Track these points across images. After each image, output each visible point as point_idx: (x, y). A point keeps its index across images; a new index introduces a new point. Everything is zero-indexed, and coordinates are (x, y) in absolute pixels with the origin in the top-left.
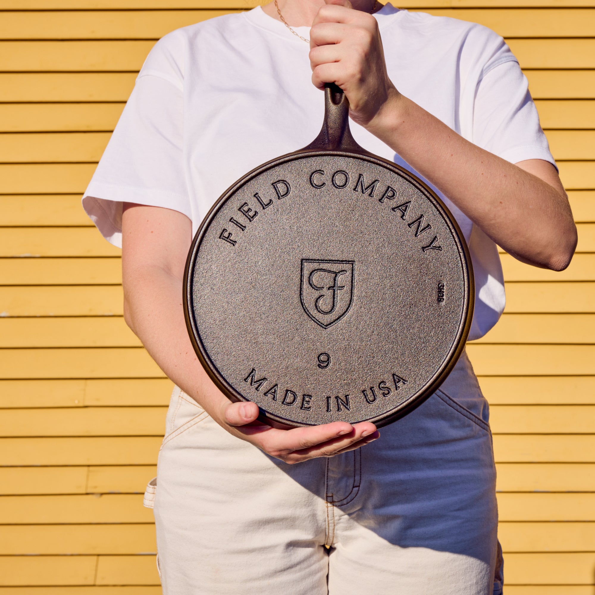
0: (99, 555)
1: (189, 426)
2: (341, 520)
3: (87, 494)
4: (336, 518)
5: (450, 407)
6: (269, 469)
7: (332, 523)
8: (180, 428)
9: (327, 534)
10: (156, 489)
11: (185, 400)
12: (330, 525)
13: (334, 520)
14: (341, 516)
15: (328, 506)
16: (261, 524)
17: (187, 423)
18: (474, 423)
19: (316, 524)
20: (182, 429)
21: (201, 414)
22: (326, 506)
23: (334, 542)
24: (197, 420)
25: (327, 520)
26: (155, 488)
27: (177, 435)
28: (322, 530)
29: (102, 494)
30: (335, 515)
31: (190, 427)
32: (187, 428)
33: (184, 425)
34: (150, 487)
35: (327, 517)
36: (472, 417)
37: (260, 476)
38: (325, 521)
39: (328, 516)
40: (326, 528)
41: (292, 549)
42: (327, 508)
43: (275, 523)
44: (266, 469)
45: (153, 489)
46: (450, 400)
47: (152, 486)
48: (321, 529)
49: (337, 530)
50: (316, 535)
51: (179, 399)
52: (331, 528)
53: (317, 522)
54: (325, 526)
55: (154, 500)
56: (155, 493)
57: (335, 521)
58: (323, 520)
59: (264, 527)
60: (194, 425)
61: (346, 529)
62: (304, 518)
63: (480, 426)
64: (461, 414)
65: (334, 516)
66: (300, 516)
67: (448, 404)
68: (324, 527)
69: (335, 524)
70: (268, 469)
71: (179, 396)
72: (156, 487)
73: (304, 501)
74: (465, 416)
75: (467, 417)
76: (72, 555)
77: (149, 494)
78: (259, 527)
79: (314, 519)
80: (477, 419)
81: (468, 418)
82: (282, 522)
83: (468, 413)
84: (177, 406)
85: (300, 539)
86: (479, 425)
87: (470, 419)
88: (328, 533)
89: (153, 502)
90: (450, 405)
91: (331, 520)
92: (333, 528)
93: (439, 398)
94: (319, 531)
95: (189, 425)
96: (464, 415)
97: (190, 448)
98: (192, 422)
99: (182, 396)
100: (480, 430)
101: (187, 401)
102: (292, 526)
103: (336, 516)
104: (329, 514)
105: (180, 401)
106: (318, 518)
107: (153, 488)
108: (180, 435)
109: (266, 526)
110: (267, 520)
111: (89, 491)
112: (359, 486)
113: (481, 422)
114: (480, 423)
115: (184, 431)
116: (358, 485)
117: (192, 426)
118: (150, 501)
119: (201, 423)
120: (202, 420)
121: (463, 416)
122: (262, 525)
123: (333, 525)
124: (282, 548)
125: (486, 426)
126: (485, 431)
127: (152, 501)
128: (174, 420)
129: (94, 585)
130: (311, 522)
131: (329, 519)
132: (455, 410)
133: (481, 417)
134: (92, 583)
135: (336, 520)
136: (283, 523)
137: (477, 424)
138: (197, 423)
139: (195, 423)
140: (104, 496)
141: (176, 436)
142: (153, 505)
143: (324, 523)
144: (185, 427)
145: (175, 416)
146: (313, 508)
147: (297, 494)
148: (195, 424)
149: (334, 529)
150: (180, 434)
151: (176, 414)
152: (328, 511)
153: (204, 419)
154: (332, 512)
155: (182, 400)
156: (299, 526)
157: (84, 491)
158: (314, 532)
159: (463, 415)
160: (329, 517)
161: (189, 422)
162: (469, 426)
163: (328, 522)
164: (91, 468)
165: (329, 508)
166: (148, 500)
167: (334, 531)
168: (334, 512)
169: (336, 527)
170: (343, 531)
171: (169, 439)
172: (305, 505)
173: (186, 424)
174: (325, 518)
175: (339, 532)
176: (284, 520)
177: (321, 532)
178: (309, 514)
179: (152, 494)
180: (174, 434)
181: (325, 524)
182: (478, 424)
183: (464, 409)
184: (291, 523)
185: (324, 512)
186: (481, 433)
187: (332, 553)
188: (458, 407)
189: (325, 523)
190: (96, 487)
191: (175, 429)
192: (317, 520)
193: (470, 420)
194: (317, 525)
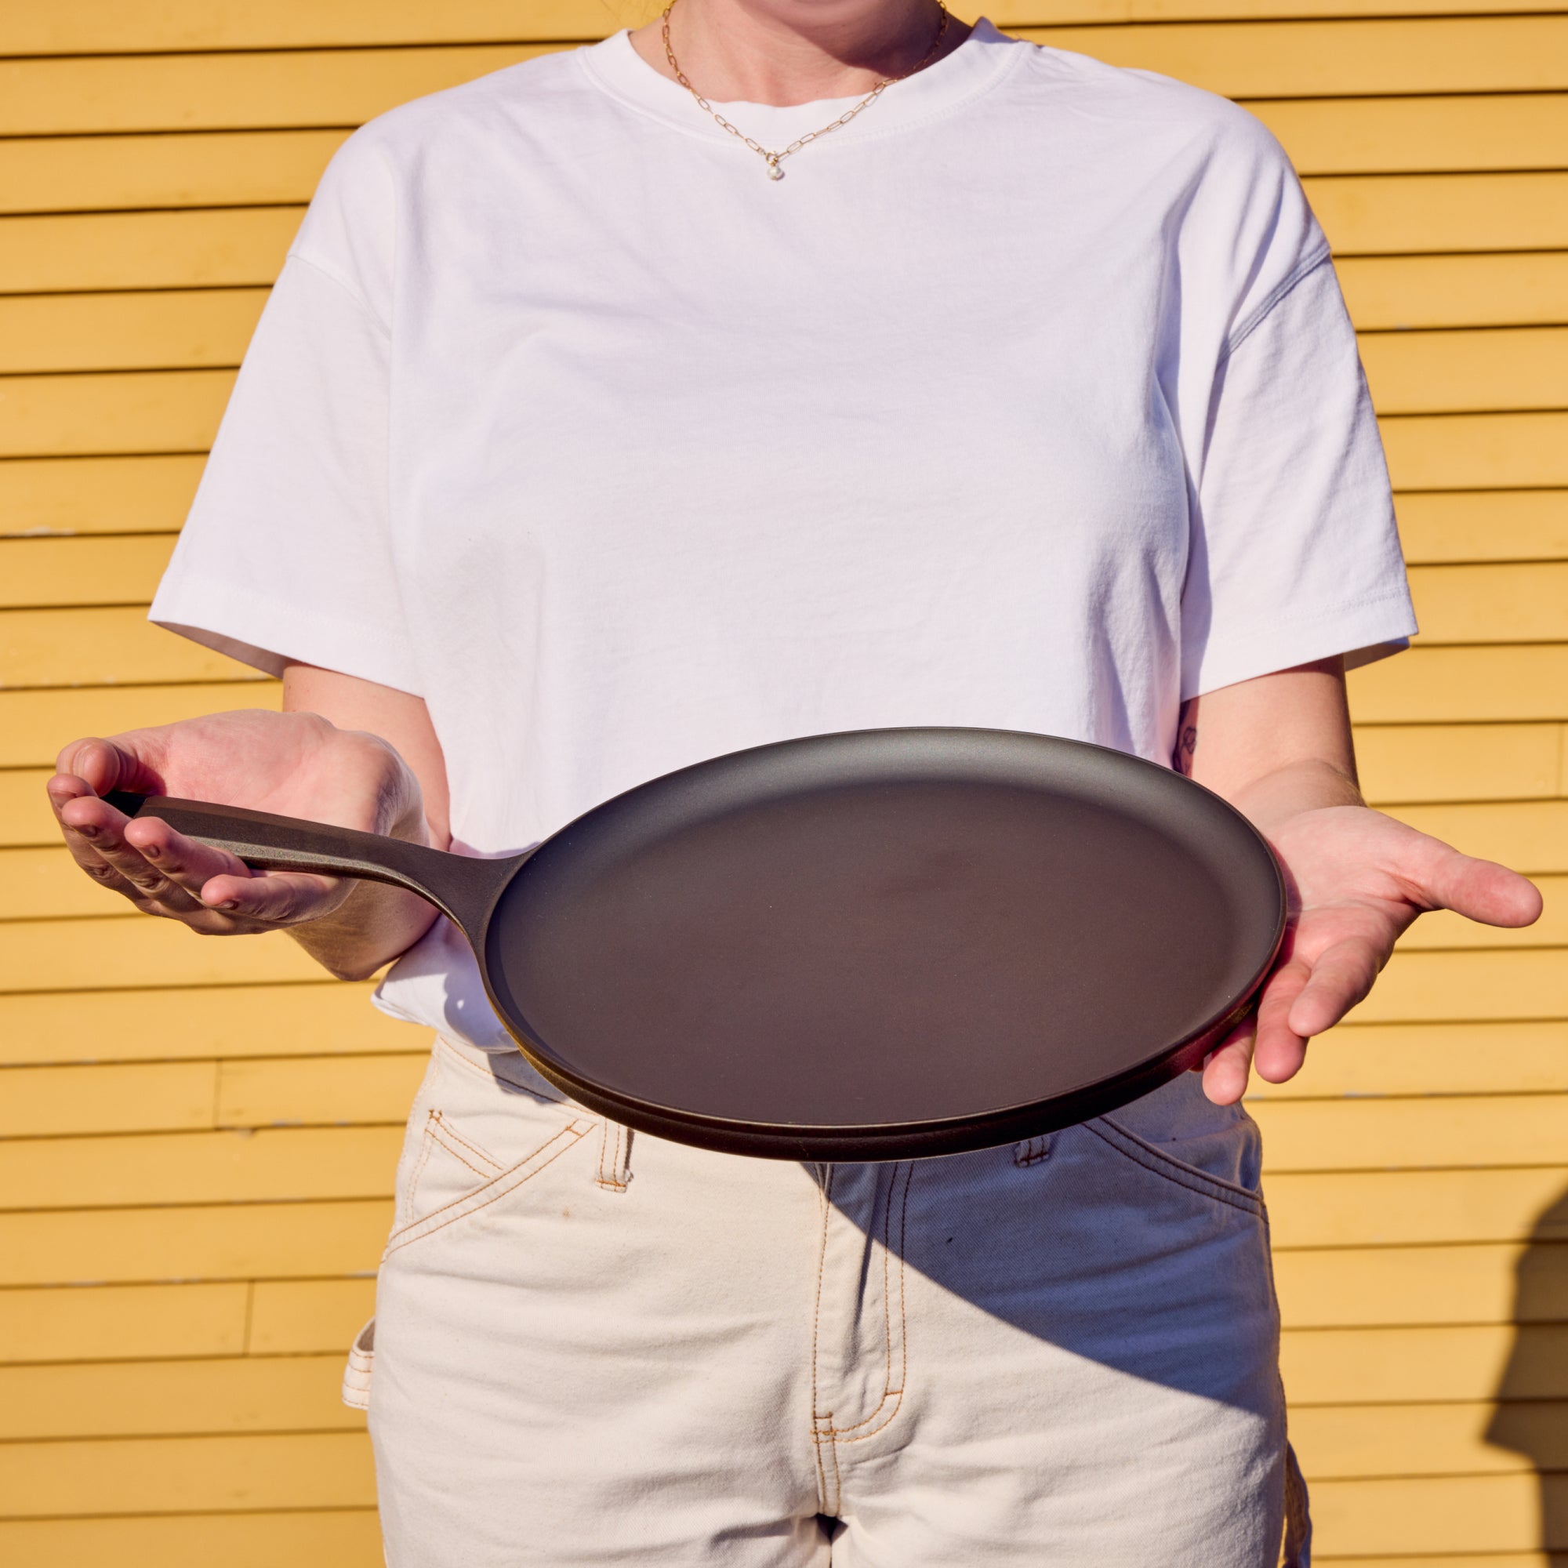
0: (252, 1281)
1: (451, 1217)
2: (857, 1472)
3: (218, 1129)
4: (843, 1467)
5: (1147, 1171)
6: (660, 1346)
7: (832, 1478)
8: (427, 1218)
9: (821, 1498)
10: (372, 1360)
11: (442, 1143)
12: (827, 1481)
13: (838, 1472)
14: (856, 1463)
15: (820, 1440)
16: (640, 1488)
17: (445, 1209)
18: (1216, 1202)
19: (790, 1482)
20: (432, 1223)
21: (481, 1190)
22: (815, 1440)
23: (841, 1513)
24: (470, 1204)
25: (818, 1470)
26: (371, 1357)
27: (420, 1237)
28: (807, 1493)
29: (255, 1129)
30: (838, 1460)
31: (452, 1221)
32: (444, 1222)
33: (437, 1212)
34: (357, 1355)
35: (817, 1465)
36: (1208, 1186)
37: (638, 1364)
38: (814, 1472)
39: (820, 1463)
40: (817, 1488)
41: (729, 1547)
42: (816, 1444)
43: (677, 1486)
44: (650, 1346)
45: (368, 1359)
46: (1147, 1153)
47: (363, 1353)
48: (803, 1490)
49: (846, 1492)
50: (792, 1508)
51: (425, 1139)
52: (831, 1487)
53: (792, 1476)
54: (814, 1483)
55: (369, 1388)
56: (371, 1370)
57: (840, 1474)
58: (809, 1472)
59: (651, 1493)
60: (462, 1216)
61: (870, 1491)
62: (756, 1471)
63: (1233, 1205)
64: (1180, 1183)
65: (836, 1462)
66: (746, 1468)
67: (1143, 1165)
68: (810, 1486)
69: (842, 1480)
70: (656, 1347)
71: (426, 1130)
72: (372, 1353)
73: (754, 1431)
74: (1191, 1188)
75: (1195, 1190)
76: (186, 1282)
77: (357, 1372)
78: (636, 1496)
79: (782, 1470)
80: (1223, 1190)
81: (1199, 1192)
82: (697, 1483)
83: (1200, 1180)
84: (421, 1156)
85: (748, 1523)
86: (1229, 1203)
87: (1204, 1194)
88: (825, 1497)
89: (367, 1393)
90: (1147, 1167)
91: (829, 1471)
92: (836, 1488)
93: (1119, 1152)
94: (796, 1495)
95: (449, 1214)
96: (1187, 1187)
97: (454, 1275)
98: (458, 1209)
99: (434, 1130)
100: (1233, 1215)
101: (445, 1146)
102: (725, 1490)
103: (842, 1463)
104: (822, 1457)
105: (428, 1143)
106: (793, 1467)
107: (366, 1357)
108: (427, 1239)
109: (655, 1492)
110: (657, 1478)
111: (223, 1121)
112: (902, 1392)
113: (1236, 1194)
114: (1233, 1197)
115: (437, 1229)
116: (899, 1388)
117: (457, 1219)
118: (359, 1390)
119: (480, 1215)
120: (484, 1206)
121: (1184, 1189)
122: (643, 1490)
123: (835, 1481)
124: (700, 1548)
125: (1250, 1201)
126: (1247, 1214)
127: (364, 1390)
128: (413, 1194)
129: (244, 1356)
130: (776, 1478)
131: (825, 1468)
132: (1163, 1175)
133: (1237, 1182)
134: (238, 1349)
135: (843, 1472)
136: (699, 1484)
137: (1223, 1201)
138: (470, 1213)
139: (466, 1212)
140: (262, 1135)
141: (417, 1239)
142: (367, 1401)
143: (809, 1478)
144: (440, 1218)
145: (416, 1182)
146: (781, 1445)
147: (735, 1414)
148: (465, 1214)
149: (838, 1490)
150: (426, 1234)
151: (418, 1176)
152: (819, 1451)
153: (488, 1203)
154: (831, 1453)
155: (432, 1142)
156: (743, 1490)
157: (208, 1123)
158: (786, 1502)
159: (1183, 1185)
160: (823, 1465)
161: (449, 1207)
162: (1202, 1211)
163: (822, 1474)
164: (226, 1066)
165: (821, 1444)
166: (353, 1388)
167: (838, 1494)
168: (835, 1454)
169: (844, 1486)
170: (862, 1496)
171: (402, 1243)
172: (758, 1440)
173: (441, 1210)
174: (812, 1466)
175: (851, 1498)
176: (702, 1478)
177: (803, 1498)
178: (769, 1460)
179: (364, 1372)
180: (413, 1233)
181: (815, 1478)
182: (1225, 1202)
183: (1185, 1169)
184: (722, 1484)
185: (810, 1453)
186: (1235, 1222)
187: (838, 1536)
188: (1172, 1168)
189: (813, 1476)
190: (239, 1112)
191: (417, 1218)
192: (790, 1471)
193: (1205, 1197)
194: (793, 1484)
